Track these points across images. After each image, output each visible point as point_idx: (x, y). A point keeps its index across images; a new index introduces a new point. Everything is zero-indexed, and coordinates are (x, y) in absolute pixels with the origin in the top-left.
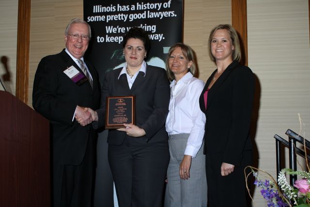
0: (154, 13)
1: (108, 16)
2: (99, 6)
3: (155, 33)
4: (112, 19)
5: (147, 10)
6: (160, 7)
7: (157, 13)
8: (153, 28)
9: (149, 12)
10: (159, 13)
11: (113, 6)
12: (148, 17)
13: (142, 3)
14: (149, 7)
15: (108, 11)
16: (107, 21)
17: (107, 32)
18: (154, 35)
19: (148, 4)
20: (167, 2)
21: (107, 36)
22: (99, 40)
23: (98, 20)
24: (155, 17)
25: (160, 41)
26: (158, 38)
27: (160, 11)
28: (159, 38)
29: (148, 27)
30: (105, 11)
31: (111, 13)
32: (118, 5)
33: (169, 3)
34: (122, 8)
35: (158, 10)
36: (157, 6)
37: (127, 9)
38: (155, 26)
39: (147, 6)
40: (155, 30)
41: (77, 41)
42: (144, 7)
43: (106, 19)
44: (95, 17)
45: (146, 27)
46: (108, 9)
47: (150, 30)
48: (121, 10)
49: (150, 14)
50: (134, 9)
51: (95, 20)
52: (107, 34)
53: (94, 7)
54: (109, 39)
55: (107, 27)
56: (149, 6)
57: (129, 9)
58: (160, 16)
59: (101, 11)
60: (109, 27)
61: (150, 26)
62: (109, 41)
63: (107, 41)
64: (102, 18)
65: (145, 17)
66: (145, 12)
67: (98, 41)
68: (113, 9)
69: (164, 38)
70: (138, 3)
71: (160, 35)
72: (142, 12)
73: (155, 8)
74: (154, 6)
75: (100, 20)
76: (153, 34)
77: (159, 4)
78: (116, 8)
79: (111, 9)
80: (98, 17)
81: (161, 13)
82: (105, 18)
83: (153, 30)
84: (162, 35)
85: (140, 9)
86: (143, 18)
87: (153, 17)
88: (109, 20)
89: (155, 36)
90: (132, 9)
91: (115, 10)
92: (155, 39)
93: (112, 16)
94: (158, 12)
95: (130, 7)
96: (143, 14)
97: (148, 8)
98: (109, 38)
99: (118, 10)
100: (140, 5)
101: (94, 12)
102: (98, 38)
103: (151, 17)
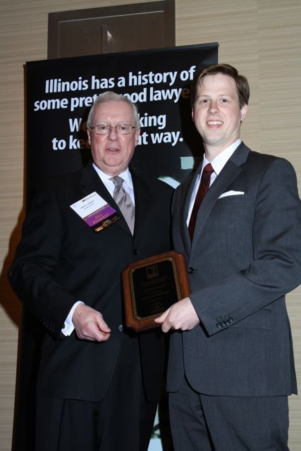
0: (163, 91)
1: (73, 100)
2: (56, 80)
3: (164, 131)
4: (81, 106)
5: (148, 86)
6: (173, 79)
7: (168, 91)
8: (161, 121)
9: (152, 89)
10: (173, 90)
11: (82, 80)
12: (151, 100)
13: (140, 73)
14: (153, 80)
15: (73, 89)
16: (72, 110)
17: (72, 130)
18: (162, 134)
19: (151, 74)
20: (188, 69)
21: (71, 137)
22: (57, 146)
23: (54, 107)
24: (165, 98)
25: (173, 144)
26: (170, 141)
27: (173, 87)
28: (173, 141)
29: (150, 118)
30: (68, 90)
31: (78, 94)
32: (93, 77)
33: (192, 70)
34: (101, 82)
35: (171, 84)
36: (168, 77)
37: (109, 84)
38: (164, 117)
39: (148, 78)
40: (164, 124)
41: (109, 138)
42: (143, 81)
43: (69, 105)
44: (49, 101)
45: (146, 118)
46: (74, 85)
47: (155, 124)
48: (98, 88)
49: (154, 94)
50: (124, 85)
51: (49, 108)
52: (72, 134)
53: (47, 82)
54: (76, 143)
55: (71, 120)
56: (153, 77)
57: (113, 85)
58: (174, 97)
59: (59, 91)
60: (76, 120)
61: (154, 117)
62: (75, 148)
63: (71, 148)
64: (62, 104)
65: (145, 100)
66: (145, 89)
67: (55, 148)
68: (83, 86)
69: (181, 140)
70: (131, 74)
71: (173, 133)
72: (138, 89)
73: (165, 81)
74: (162, 77)
75: (58, 107)
76: (160, 132)
77: (171, 73)
78: (89, 84)
79: (80, 85)
80: (53, 101)
81: (176, 90)
82: (67, 103)
83: (160, 123)
84: (178, 133)
85: (135, 84)
86: (141, 101)
87: (160, 99)
88: (76, 106)
89: (164, 136)
90: (119, 85)
91: (87, 87)
92: (165, 141)
93: (82, 99)
94: (170, 88)
95: (116, 81)
96: (141, 94)
97: (151, 82)
98: (75, 140)
99: (93, 88)
100: (135, 77)
101: (47, 91)
102: (55, 141)
103: (156, 99)
